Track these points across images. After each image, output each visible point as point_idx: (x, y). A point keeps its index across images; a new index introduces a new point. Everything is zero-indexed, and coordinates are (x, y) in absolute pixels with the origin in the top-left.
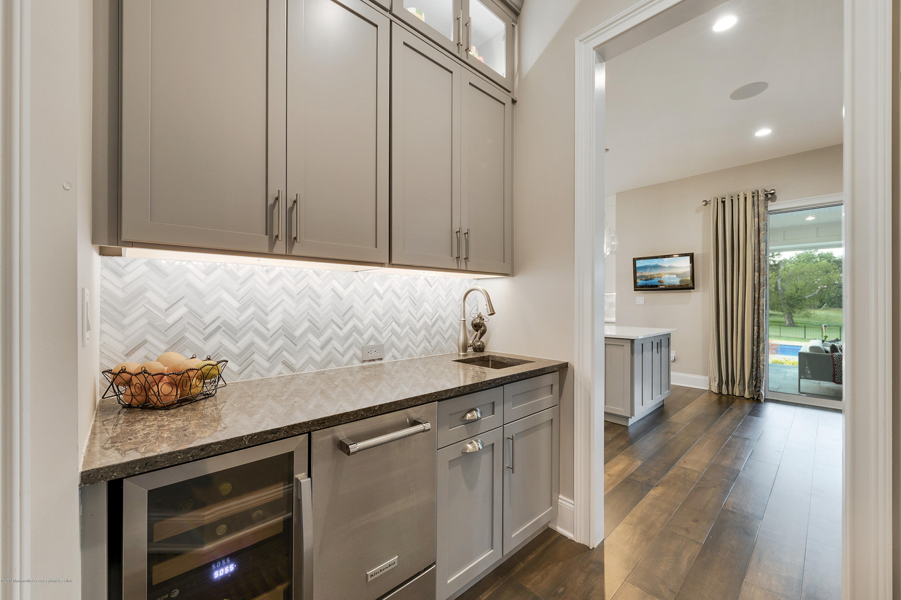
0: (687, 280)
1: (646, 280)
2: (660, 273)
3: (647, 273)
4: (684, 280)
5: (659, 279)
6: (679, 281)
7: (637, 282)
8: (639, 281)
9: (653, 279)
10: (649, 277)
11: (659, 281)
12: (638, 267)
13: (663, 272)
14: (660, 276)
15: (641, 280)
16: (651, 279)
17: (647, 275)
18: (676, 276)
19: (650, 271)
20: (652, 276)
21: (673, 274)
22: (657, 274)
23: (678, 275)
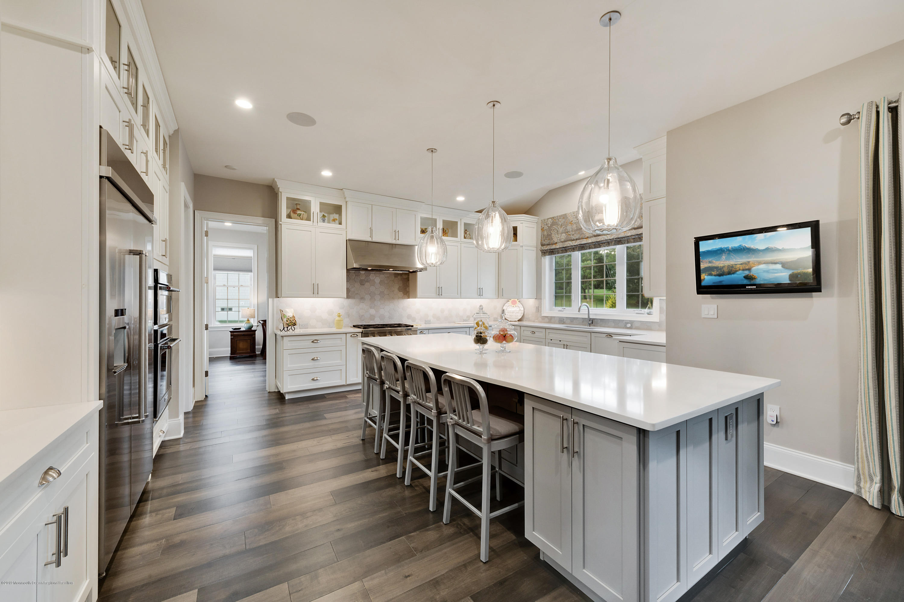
0: (806, 274)
1: (720, 275)
2: (749, 262)
3: (723, 262)
4: (799, 274)
5: (747, 273)
6: (788, 277)
7: (702, 278)
8: (706, 277)
9: (733, 273)
10: (726, 270)
11: (747, 276)
12: (704, 252)
13: (755, 259)
14: (747, 267)
15: (710, 275)
16: (729, 273)
17: (722, 265)
18: (782, 267)
19: (727, 259)
20: (732, 267)
21: (776, 263)
22: (741, 264)
23: (785, 265)
